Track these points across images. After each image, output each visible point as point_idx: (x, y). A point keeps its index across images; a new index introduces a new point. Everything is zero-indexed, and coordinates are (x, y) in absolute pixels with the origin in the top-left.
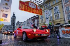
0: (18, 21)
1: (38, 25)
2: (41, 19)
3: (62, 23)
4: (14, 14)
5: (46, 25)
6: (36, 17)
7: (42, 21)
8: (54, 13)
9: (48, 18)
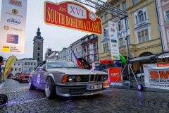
3: (155, 51)
4: (39, 33)
5: (113, 59)
6: (92, 37)
8: (136, 26)
9: (115, 41)
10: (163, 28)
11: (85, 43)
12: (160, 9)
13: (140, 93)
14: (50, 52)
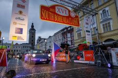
0: (40, 37)
1: (72, 42)
2: (77, 32)
4: (33, 26)
5: (87, 44)
7: (79, 35)
14: (40, 39)
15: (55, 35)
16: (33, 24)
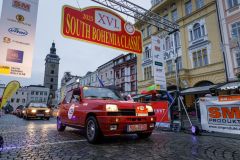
1: (132, 86)
8: (191, 44)
10: (228, 49)
11: (118, 66)
12: (223, 22)
13: (194, 138)
14: (68, 76)
15: (100, 69)
16: (53, 44)
